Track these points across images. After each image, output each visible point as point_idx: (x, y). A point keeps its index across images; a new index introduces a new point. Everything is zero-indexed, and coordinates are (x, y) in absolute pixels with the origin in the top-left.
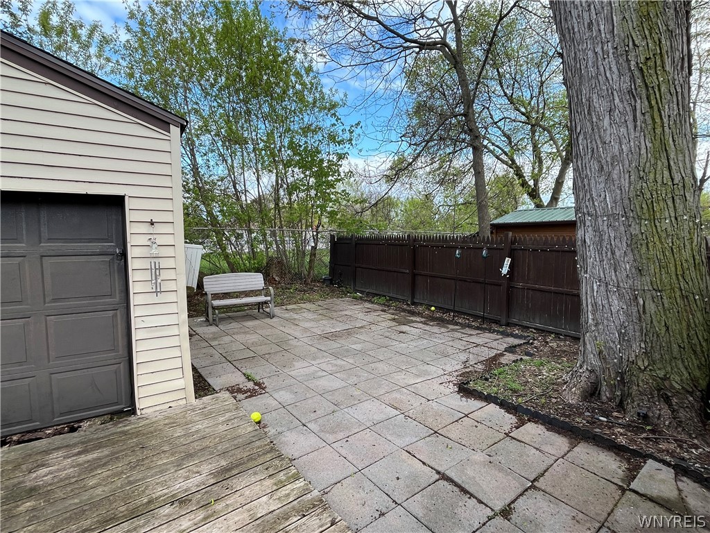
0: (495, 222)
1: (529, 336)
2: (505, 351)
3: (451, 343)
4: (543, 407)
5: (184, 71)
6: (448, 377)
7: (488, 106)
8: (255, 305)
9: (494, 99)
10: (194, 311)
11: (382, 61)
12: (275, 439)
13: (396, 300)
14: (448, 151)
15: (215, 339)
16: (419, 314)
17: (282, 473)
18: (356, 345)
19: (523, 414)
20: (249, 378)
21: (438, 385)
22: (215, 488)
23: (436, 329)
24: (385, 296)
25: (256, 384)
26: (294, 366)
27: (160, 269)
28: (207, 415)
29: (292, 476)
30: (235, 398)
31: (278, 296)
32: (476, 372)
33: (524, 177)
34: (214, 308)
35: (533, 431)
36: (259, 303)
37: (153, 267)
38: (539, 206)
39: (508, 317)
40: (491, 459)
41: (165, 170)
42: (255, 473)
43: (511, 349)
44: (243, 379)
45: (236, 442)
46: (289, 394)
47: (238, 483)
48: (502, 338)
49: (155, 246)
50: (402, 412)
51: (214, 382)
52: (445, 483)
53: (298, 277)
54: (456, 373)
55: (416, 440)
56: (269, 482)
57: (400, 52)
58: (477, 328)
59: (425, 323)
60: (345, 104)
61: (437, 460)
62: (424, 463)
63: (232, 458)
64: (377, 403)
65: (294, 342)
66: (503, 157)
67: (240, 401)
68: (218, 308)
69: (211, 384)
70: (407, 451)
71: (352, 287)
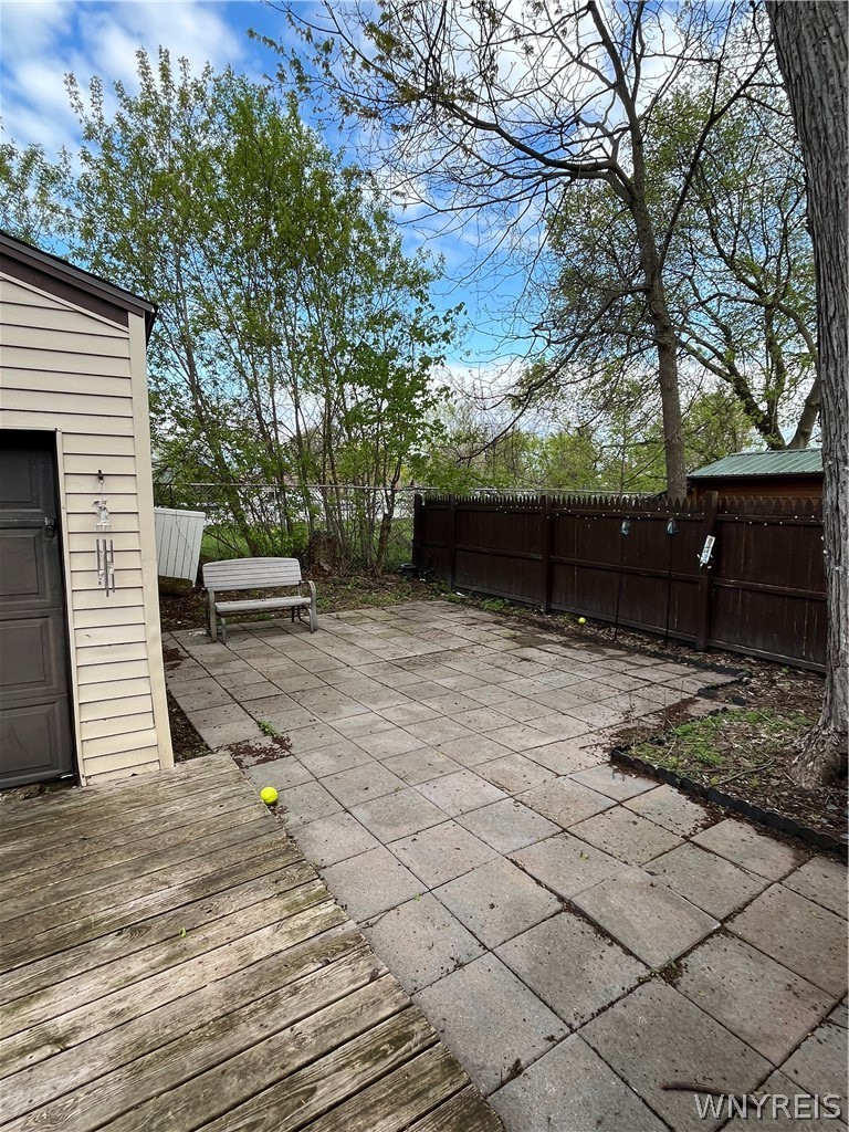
0: (697, 474)
1: (742, 670)
2: (699, 695)
3: (605, 680)
4: (754, 793)
5: (176, 224)
6: (595, 737)
7: (690, 274)
8: (288, 610)
9: (702, 263)
10: (190, 619)
11: (506, 199)
12: (297, 832)
13: (522, 604)
14: (620, 352)
15: (218, 664)
16: (558, 630)
17: (300, 891)
18: (447, 680)
19: (718, 805)
20: (265, 731)
21: (577, 751)
22: (190, 910)
23: (583, 656)
24: (503, 598)
25: (276, 740)
26: (341, 712)
27: (112, 551)
28: (189, 790)
29: (316, 896)
30: (239, 763)
31: (327, 596)
32: (643, 729)
33: (751, 396)
34: (219, 615)
35: (732, 833)
36: (293, 607)
37: (101, 548)
38: (776, 446)
39: (709, 635)
40: (654, 880)
41: (122, 388)
42: (257, 889)
43: (709, 692)
44: (256, 731)
45: (231, 836)
46: (328, 757)
47: (228, 903)
48: (695, 673)
49: (104, 513)
50: (511, 794)
51: (210, 735)
52: (572, 917)
53: (361, 564)
54: (611, 731)
55: (530, 841)
56: (276, 904)
57: (538, 184)
58: (655, 655)
59: (566, 645)
60: (441, 274)
61: (561, 878)
62: (539, 883)
63: (222, 862)
64: (471, 778)
65: (345, 673)
66: (716, 362)
67: (247, 767)
68: (227, 614)
69: (204, 738)
70: (511, 860)
71: (449, 583)
